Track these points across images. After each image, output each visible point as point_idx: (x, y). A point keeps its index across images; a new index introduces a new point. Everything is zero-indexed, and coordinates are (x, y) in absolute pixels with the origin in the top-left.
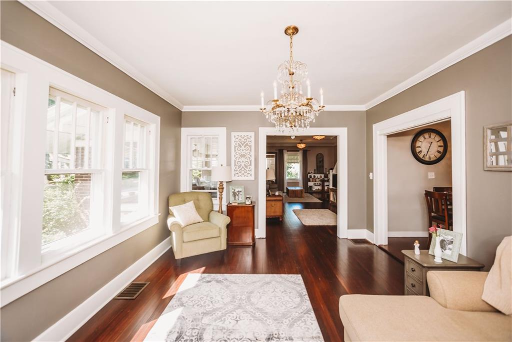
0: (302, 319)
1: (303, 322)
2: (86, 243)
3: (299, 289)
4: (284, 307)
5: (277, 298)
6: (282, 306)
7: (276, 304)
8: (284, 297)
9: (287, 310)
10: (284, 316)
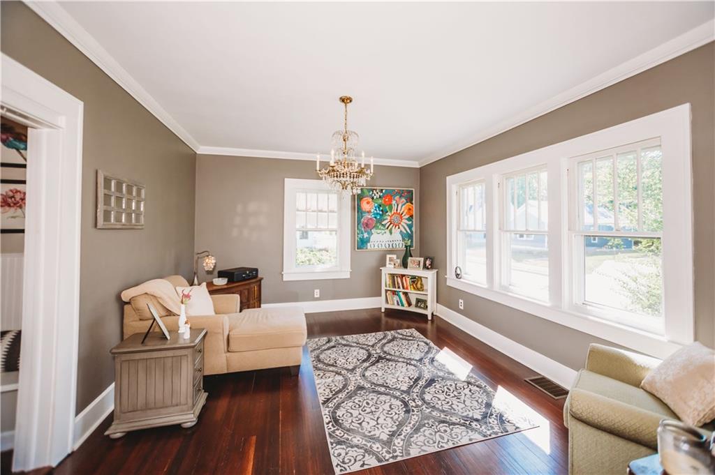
0: (334, 392)
1: (334, 390)
2: (535, 299)
3: (337, 432)
4: (356, 401)
5: (368, 410)
6: (360, 401)
7: (368, 404)
8: (360, 414)
9: (353, 398)
10: (354, 393)
